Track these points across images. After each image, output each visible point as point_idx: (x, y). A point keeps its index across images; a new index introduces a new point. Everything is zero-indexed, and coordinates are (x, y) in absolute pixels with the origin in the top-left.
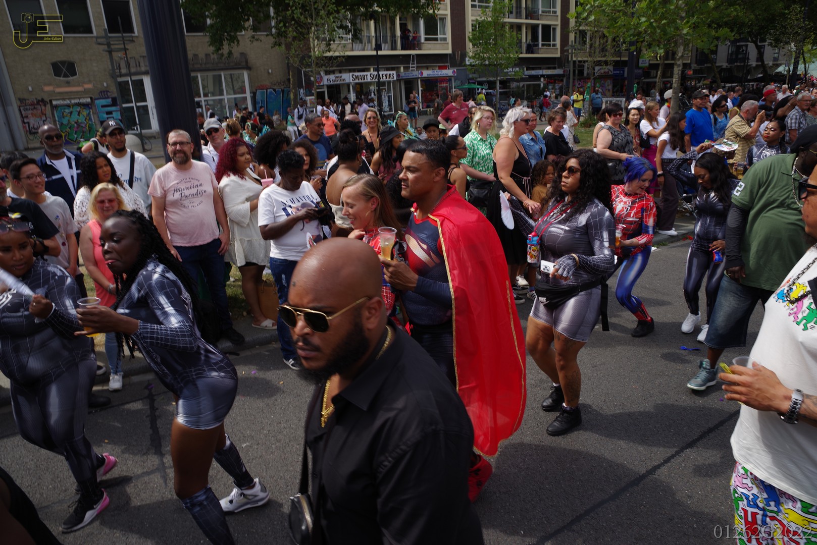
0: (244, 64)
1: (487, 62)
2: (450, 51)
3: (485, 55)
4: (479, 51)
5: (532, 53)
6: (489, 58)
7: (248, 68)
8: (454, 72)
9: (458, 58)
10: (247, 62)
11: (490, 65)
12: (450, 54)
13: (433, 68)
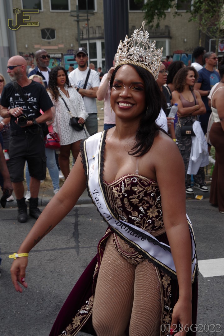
0: (167, 34)
7: (170, 37)
10: (169, 33)
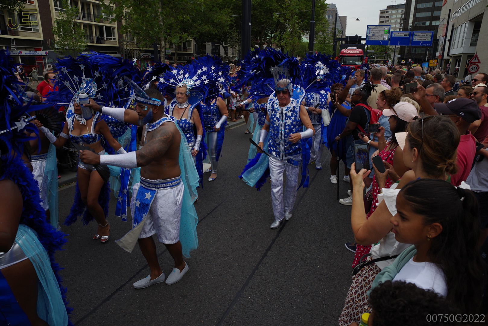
1: (67, 48)
2: (42, 38)
3: (65, 43)
4: (60, 40)
5: (101, 43)
6: (68, 45)
8: (46, 53)
9: (49, 43)
11: (69, 49)
12: (42, 40)
13: (30, 49)
